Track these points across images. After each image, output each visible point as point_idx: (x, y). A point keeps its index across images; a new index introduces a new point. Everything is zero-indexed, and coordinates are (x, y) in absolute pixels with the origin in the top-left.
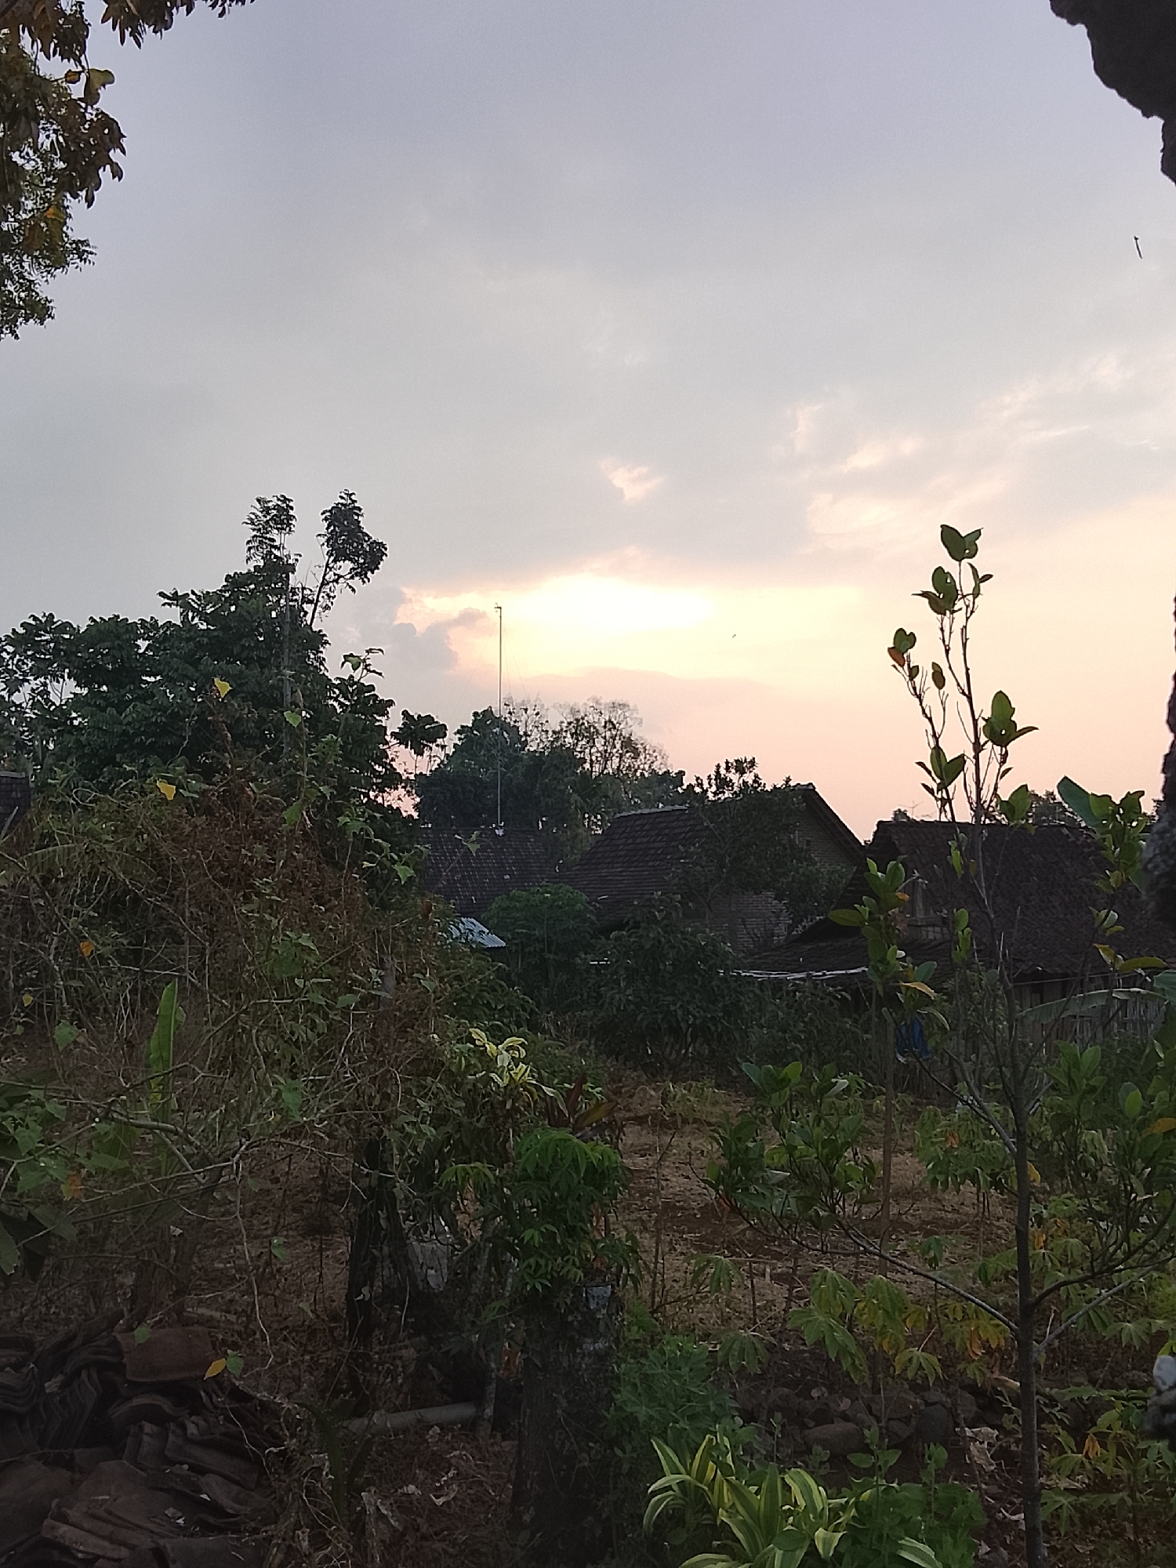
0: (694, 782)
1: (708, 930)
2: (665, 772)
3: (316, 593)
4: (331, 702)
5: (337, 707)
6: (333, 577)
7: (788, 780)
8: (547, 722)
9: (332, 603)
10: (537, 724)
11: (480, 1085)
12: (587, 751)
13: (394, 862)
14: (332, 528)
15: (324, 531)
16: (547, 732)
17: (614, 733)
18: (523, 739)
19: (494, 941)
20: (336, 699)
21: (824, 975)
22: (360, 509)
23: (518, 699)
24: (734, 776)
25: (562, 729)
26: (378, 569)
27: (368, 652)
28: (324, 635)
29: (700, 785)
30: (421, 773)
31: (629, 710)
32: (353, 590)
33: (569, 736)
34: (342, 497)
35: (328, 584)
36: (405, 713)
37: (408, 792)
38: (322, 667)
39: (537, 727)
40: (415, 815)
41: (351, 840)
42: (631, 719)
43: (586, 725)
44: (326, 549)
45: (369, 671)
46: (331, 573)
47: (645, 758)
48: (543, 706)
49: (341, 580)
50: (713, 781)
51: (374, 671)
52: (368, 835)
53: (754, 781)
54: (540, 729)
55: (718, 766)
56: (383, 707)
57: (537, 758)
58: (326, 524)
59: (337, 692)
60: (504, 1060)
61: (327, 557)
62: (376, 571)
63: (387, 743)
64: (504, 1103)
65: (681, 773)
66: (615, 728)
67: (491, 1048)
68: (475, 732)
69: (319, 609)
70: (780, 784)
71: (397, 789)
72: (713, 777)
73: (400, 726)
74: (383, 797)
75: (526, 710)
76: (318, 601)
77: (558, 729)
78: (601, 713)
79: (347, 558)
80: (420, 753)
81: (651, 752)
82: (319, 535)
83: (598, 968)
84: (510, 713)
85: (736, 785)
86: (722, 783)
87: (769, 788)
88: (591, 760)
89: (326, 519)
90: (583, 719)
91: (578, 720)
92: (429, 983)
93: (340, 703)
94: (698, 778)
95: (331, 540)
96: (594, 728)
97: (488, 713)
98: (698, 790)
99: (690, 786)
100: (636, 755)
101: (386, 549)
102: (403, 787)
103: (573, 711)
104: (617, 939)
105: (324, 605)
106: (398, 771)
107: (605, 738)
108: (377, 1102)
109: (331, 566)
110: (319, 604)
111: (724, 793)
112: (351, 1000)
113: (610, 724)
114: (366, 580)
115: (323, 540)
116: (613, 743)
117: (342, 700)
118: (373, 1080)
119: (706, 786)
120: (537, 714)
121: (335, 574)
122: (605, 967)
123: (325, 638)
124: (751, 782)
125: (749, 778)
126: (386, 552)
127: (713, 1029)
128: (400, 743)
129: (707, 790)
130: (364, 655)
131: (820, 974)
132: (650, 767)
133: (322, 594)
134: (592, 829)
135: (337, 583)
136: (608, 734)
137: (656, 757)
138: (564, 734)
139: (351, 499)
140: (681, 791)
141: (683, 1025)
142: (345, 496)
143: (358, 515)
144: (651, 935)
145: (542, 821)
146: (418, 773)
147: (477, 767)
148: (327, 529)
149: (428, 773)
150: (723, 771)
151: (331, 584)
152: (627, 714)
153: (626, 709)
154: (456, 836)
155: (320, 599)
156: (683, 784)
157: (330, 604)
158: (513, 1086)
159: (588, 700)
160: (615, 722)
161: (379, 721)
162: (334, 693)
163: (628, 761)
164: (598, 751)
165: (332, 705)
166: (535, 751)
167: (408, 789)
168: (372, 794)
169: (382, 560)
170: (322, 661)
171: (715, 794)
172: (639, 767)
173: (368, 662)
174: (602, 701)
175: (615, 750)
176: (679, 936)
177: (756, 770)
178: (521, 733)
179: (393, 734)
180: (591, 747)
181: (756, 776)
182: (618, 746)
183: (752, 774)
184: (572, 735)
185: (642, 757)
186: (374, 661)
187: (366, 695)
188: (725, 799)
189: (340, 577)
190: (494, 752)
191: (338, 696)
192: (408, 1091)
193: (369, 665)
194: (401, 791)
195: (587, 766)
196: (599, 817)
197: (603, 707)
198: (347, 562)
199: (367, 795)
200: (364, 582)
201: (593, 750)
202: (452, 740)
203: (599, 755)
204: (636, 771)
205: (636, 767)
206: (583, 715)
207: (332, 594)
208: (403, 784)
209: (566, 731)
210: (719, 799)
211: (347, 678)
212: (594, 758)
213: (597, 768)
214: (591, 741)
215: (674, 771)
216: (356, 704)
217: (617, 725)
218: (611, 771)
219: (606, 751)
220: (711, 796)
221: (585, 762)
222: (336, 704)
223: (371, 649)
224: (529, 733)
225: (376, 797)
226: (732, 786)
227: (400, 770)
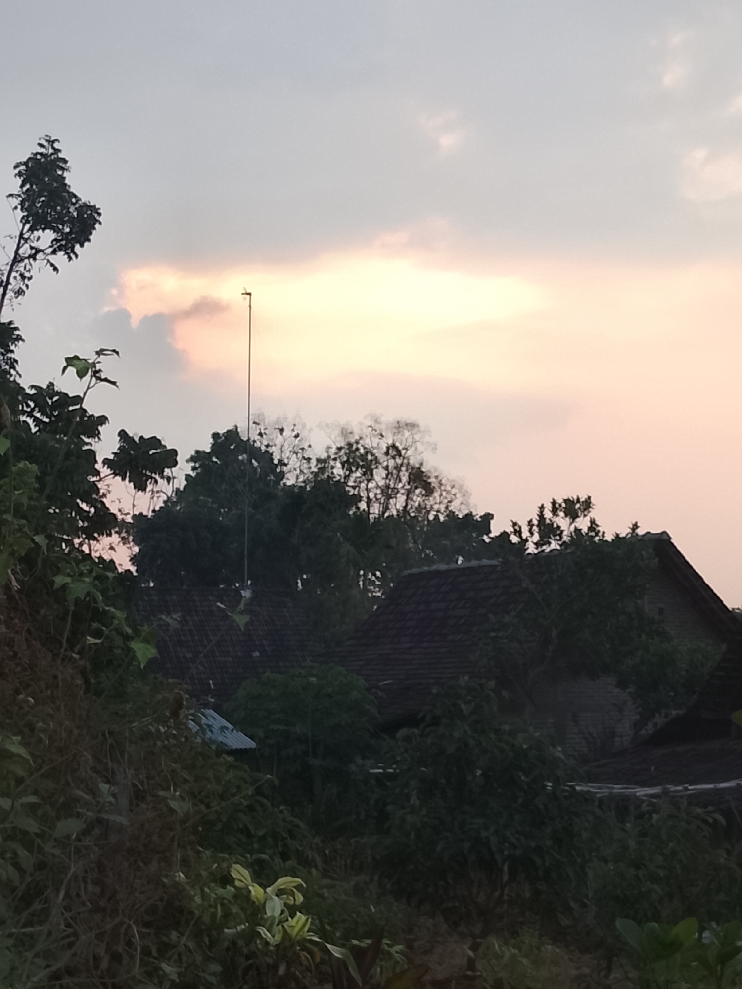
0: (510, 529)
1: (531, 729)
2: (467, 515)
3: (6, 273)
4: (23, 418)
5: (32, 426)
6: (29, 252)
7: (635, 526)
8: (310, 446)
9: (27, 286)
10: (296, 449)
11: (241, 943)
12: (363, 485)
13: (127, 638)
14: (28, 186)
15: (17, 190)
16: (309, 460)
17: (399, 461)
18: (278, 470)
19: (239, 740)
20: (30, 415)
21: (686, 789)
22: (65, 161)
23: (271, 417)
24: (562, 522)
25: (329, 457)
26: (89, 240)
27: (100, 353)
28: (17, 329)
29: (518, 532)
30: (141, 514)
31: (419, 431)
32: (56, 269)
33: (339, 465)
34: (41, 146)
35: (22, 260)
36: (123, 434)
37: (123, 538)
38: (12, 372)
39: (297, 453)
40: (133, 569)
41: (72, 608)
42: (423, 443)
43: (362, 451)
44: (20, 214)
45: (99, 379)
46: (27, 246)
47: (441, 495)
48: (304, 426)
49: (40, 256)
50: (535, 529)
51: (106, 380)
52: (96, 602)
53: (591, 529)
54: (300, 456)
55: (542, 508)
56: (93, 425)
57: (296, 495)
58: (19, 181)
59: (32, 405)
60: (275, 907)
61: (21, 225)
62: (86, 244)
63: (98, 473)
64: (276, 967)
65: (488, 517)
66: (400, 455)
67: (256, 891)
68: (215, 460)
69: (10, 294)
70: (624, 532)
71: (110, 535)
72: (535, 522)
73: (116, 451)
74: (89, 546)
75: (282, 431)
76: (8, 283)
77: (324, 456)
78: (382, 435)
79: (47, 226)
80: (140, 486)
81: (448, 488)
82: (11, 195)
83: (380, 780)
84: (260, 434)
85: (565, 533)
86: (547, 530)
87: (609, 537)
88: (368, 498)
89: (20, 174)
90: (357, 442)
91: (350, 445)
92: (180, 805)
93: (36, 420)
94: (515, 524)
95: (27, 203)
96: (372, 455)
97: (233, 434)
98: (514, 539)
99: (505, 535)
100: (429, 490)
101: (100, 214)
102: (116, 532)
103: (345, 433)
104: (408, 739)
105: (17, 288)
106: (112, 511)
107: (387, 468)
108: (104, 965)
109: (26, 236)
110: (10, 287)
111: (549, 543)
112: (70, 826)
113: (394, 450)
114: (72, 255)
115: (16, 202)
116: (398, 475)
117: (38, 415)
118: (100, 936)
119: (525, 534)
120: (297, 436)
121: (32, 248)
122: (392, 777)
123: (17, 333)
124: (585, 530)
125: (583, 523)
126: (101, 219)
127: (538, 861)
128: (116, 474)
129: (527, 541)
130: (92, 358)
131: (680, 788)
132: (447, 508)
133: (14, 274)
134: (370, 591)
135: (35, 259)
136: (391, 463)
137: (455, 495)
138: (332, 463)
139: (53, 148)
140: (487, 540)
141: (498, 858)
142: (46, 144)
143: (63, 169)
144: (456, 735)
145: (302, 579)
146: (137, 513)
147: (215, 506)
148: (22, 187)
149: (150, 514)
150: (548, 514)
151: (26, 261)
152: (417, 437)
153: (416, 430)
154: (219, 604)
155: (12, 280)
156: (490, 532)
157: (24, 288)
158: (288, 944)
159: (365, 417)
160: (400, 448)
161: (87, 444)
162: (28, 406)
163: (417, 500)
164: (378, 487)
165: (24, 422)
166: (294, 486)
167: (124, 534)
168: (77, 541)
169: (94, 229)
170: (13, 363)
171: (537, 545)
172: (432, 506)
173: (98, 367)
174: (383, 419)
175: (400, 485)
176: (493, 736)
177: (593, 514)
178: (276, 462)
179: (106, 462)
180: (368, 481)
181: (593, 522)
182: (405, 479)
183: (588, 518)
184: (343, 464)
185: (436, 494)
186: (107, 365)
187: (71, 409)
188: (552, 551)
189: (38, 251)
190: (239, 486)
191: (33, 410)
192: (146, 952)
193: (100, 371)
194: (115, 538)
195: (363, 506)
196: (378, 573)
197: (383, 427)
198: (47, 231)
199: (70, 543)
200: (70, 258)
201: (370, 485)
202: (182, 471)
203: (379, 491)
204: (428, 512)
205: (428, 507)
206: (357, 437)
207: (27, 275)
208: (117, 529)
209: (335, 459)
210: (543, 551)
211: (44, 387)
212: (371, 495)
213: (376, 510)
214: (368, 474)
215: (478, 513)
216: (57, 422)
217: (403, 452)
218: (395, 513)
219: (388, 487)
220: (531, 549)
221: (360, 501)
222: (30, 421)
223: (102, 350)
224: (286, 461)
225: (81, 545)
226: (561, 535)
227: (113, 510)
